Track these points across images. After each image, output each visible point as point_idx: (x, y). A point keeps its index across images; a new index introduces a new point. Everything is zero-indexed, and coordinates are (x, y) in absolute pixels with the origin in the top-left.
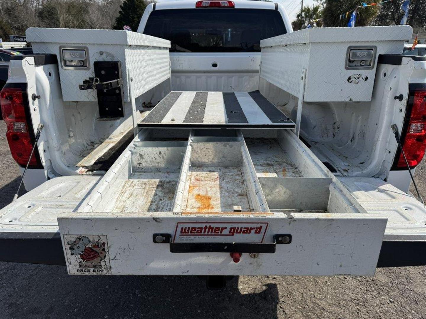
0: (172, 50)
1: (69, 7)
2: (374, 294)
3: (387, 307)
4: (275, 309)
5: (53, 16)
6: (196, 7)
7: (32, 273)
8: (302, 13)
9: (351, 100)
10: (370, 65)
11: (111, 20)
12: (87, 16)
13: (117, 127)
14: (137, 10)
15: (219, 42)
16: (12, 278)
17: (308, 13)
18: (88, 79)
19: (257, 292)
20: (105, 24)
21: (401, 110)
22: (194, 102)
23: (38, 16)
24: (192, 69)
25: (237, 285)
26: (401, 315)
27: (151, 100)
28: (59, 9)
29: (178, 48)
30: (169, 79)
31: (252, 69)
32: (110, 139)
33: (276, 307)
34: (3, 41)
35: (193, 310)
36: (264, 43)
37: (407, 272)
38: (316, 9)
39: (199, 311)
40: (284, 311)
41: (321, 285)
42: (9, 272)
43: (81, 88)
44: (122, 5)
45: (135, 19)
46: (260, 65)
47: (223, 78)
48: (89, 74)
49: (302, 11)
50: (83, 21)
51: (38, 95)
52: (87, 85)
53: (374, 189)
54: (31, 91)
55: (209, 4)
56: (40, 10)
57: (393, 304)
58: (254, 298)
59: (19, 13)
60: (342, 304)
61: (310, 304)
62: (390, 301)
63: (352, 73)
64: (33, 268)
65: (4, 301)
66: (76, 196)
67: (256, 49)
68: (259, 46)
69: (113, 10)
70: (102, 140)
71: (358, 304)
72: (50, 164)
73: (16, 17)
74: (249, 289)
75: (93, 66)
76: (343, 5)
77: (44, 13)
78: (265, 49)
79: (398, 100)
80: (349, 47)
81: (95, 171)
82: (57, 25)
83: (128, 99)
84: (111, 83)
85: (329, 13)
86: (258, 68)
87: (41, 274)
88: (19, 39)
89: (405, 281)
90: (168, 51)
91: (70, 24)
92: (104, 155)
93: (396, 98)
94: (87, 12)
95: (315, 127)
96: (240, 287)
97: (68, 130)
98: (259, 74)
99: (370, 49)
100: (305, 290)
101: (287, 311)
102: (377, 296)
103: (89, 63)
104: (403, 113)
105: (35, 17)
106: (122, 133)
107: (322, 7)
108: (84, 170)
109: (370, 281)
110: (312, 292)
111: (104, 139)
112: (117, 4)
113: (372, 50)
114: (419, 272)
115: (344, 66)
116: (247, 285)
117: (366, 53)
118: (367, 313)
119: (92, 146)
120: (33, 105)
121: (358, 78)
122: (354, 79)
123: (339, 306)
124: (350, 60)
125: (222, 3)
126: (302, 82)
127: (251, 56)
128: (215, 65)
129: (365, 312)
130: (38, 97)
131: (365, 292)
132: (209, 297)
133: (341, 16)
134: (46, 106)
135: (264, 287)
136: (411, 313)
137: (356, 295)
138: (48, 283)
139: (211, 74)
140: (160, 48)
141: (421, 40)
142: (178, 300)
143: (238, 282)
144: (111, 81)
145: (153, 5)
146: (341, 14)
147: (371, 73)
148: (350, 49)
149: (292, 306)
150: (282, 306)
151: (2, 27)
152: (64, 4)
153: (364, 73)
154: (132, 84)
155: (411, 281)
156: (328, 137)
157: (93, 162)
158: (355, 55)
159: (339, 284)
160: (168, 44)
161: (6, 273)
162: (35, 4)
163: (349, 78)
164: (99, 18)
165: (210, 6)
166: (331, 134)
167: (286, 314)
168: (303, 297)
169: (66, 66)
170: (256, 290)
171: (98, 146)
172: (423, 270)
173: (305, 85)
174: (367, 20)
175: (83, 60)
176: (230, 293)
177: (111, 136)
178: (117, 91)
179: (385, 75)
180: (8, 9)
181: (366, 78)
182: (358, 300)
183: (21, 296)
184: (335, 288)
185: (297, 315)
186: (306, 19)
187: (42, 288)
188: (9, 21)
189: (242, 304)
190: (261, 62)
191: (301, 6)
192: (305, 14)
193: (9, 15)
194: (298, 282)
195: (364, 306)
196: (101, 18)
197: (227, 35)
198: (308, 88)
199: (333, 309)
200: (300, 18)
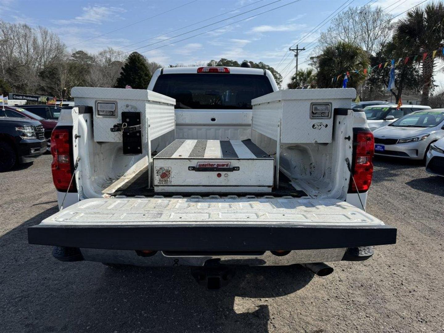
0: (177, 107)
1: (71, 68)
2: (353, 311)
3: (363, 321)
4: (266, 325)
5: (54, 75)
6: (198, 72)
7: (45, 300)
8: (296, 76)
9: (316, 142)
10: (328, 116)
11: (112, 80)
12: (89, 77)
13: (131, 167)
14: (139, 71)
15: (218, 102)
16: (27, 304)
17: (303, 76)
18: (116, 124)
19: (250, 311)
20: (105, 84)
21: (350, 148)
22: (196, 146)
23: (39, 76)
24: (194, 122)
25: (233, 307)
26: (375, 326)
27: (157, 148)
28: (60, 70)
29: (181, 105)
30: (174, 130)
31: (245, 123)
32: (125, 176)
33: (267, 323)
34: (9, 99)
35: (193, 325)
36: (254, 101)
37: (383, 294)
38: (309, 73)
39: (199, 326)
40: (274, 326)
41: (307, 305)
42: (23, 299)
43: (112, 130)
44: (124, 67)
45: (136, 80)
46: (252, 120)
47: (221, 130)
48: (117, 120)
49: (297, 74)
50: (84, 81)
51: (79, 135)
52: (116, 128)
53: (333, 205)
54: (75, 132)
55: (208, 70)
56: (42, 70)
57: (368, 318)
58: (248, 316)
59: (20, 72)
60: (324, 319)
61: (297, 320)
62: (366, 316)
63: (315, 121)
64: (46, 296)
65: (21, 323)
66: (107, 208)
67: (249, 107)
68: (251, 104)
69: (114, 71)
70: (118, 178)
71: (339, 319)
72: (81, 190)
73: (17, 76)
74: (244, 310)
75: (121, 115)
76: (334, 69)
77: (45, 73)
78: (256, 107)
79: (347, 140)
80: (311, 103)
81: (117, 196)
82: (57, 84)
83: (145, 140)
84: (135, 127)
85: (322, 77)
86: (250, 122)
87: (54, 300)
88: (18, 97)
89: (380, 301)
90: (173, 108)
91: (70, 84)
92: (122, 186)
93: (346, 138)
94: (89, 72)
95: (295, 167)
96: (236, 308)
97: (94, 166)
98: (251, 127)
99: (327, 104)
100: (293, 310)
101: (276, 326)
102: (355, 313)
103: (117, 113)
104: (351, 150)
105: (36, 76)
106: (134, 172)
107: (316, 70)
108: (107, 195)
109: (350, 301)
110: (299, 311)
111: (120, 176)
112: (118, 66)
113: (329, 105)
114: (393, 294)
115: (309, 117)
116: (241, 307)
117: (324, 107)
118: (345, 326)
119: (111, 181)
120: (75, 142)
121: (320, 125)
122: (317, 126)
123: (322, 320)
124: (313, 112)
125: (219, 69)
126: (279, 128)
127: (244, 112)
128: (213, 120)
129: (344, 325)
130: (79, 137)
131: (345, 310)
132: (208, 316)
133: (333, 79)
134: (84, 144)
135: (257, 308)
136: (383, 325)
137: (337, 312)
138: (61, 307)
139: (211, 127)
140: (167, 104)
141: (413, 101)
142: (180, 318)
143: (233, 304)
144: (136, 126)
145: (161, 70)
146: (332, 77)
147: (330, 122)
148: (313, 104)
149: (281, 322)
150: (273, 321)
151: (2, 86)
152: (66, 65)
153: (325, 121)
154: (149, 129)
155: (386, 301)
156: (306, 175)
157: (114, 191)
158: (316, 109)
159: (323, 305)
160: (173, 101)
161: (20, 300)
162: (37, 64)
163: (314, 126)
164: (100, 78)
165: (210, 72)
166: (308, 172)
167: (275, 327)
168: (291, 314)
169: (99, 115)
170: (250, 310)
171: (115, 181)
172: (397, 293)
173: (281, 131)
174: (357, 83)
175: (112, 110)
176: (226, 313)
177: (126, 174)
178: (138, 134)
179: (340, 123)
180: (9, 69)
181: (327, 126)
182: (339, 316)
183: (36, 318)
184: (319, 307)
185: (285, 329)
186: (300, 82)
187: (55, 312)
188: (10, 80)
189: (237, 321)
190: (253, 117)
191: (295, 70)
192: (300, 77)
193: (10, 74)
194: (287, 303)
195: (343, 320)
196: (102, 79)
197: (225, 96)
198: (283, 133)
199: (316, 323)
200: (295, 80)
